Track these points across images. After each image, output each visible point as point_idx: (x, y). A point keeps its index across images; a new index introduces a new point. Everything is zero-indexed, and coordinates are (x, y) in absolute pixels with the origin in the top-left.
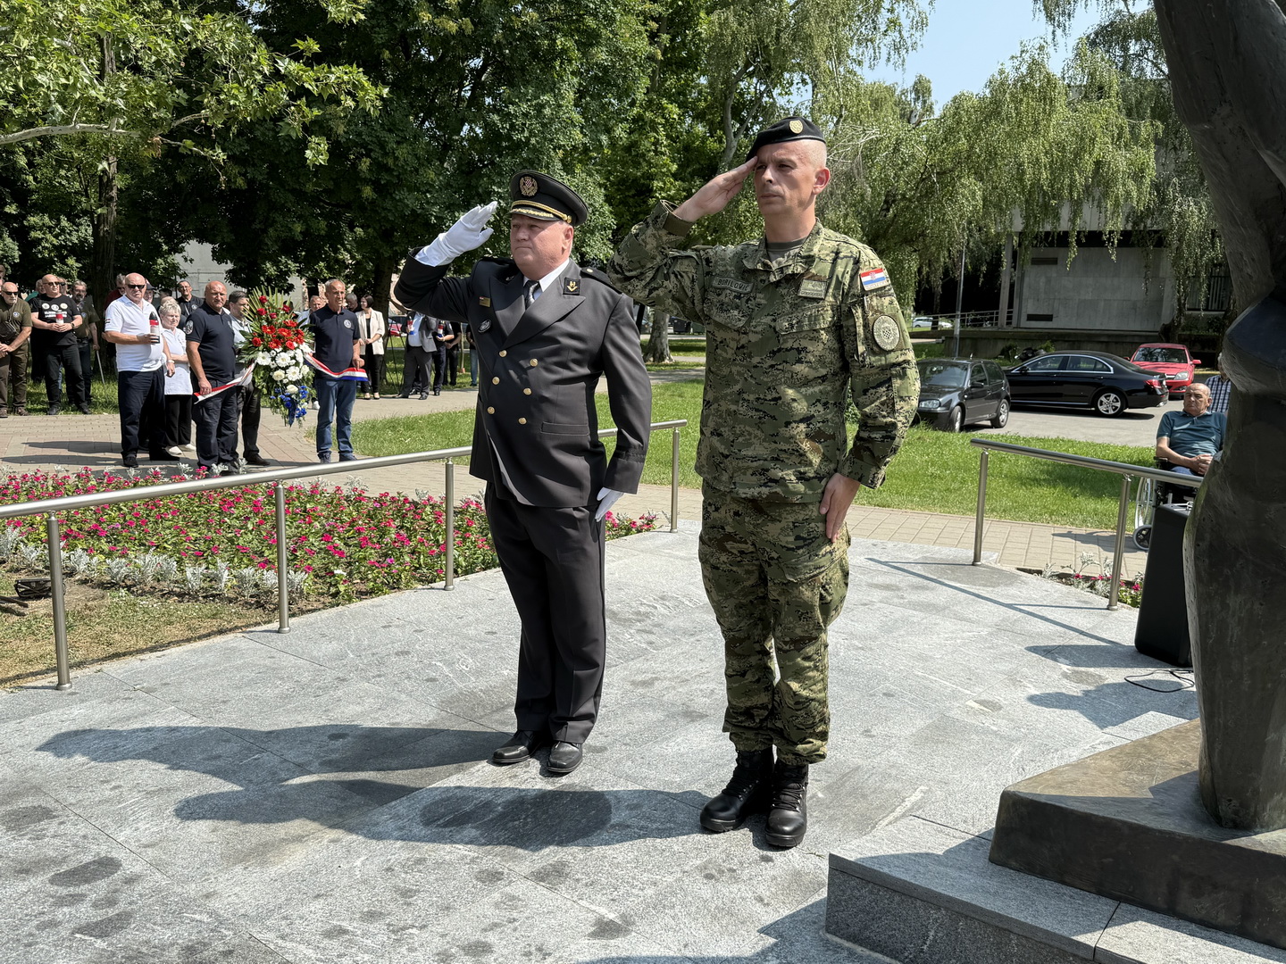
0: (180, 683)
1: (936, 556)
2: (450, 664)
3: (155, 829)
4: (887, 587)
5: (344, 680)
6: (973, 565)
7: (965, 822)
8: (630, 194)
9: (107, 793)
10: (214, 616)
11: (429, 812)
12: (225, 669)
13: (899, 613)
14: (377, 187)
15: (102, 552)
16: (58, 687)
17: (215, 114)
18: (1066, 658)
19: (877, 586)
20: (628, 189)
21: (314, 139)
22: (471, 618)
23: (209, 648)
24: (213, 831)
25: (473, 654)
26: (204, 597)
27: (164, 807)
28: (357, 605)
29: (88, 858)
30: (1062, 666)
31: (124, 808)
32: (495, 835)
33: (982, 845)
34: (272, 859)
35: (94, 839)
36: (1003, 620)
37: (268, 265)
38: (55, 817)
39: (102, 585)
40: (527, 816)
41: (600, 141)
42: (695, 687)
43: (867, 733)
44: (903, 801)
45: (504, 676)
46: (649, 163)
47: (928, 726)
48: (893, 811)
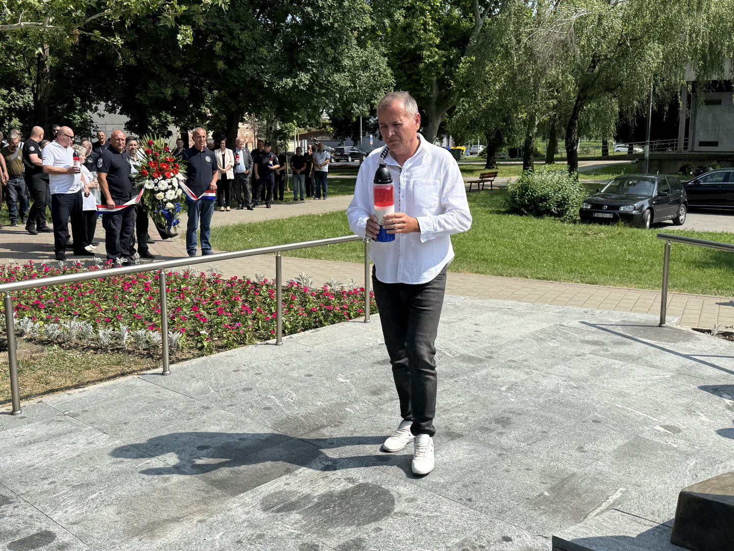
0: (95, 410)
1: (632, 320)
2: (280, 397)
3: (79, 512)
4: (595, 343)
5: (207, 408)
6: (660, 326)
7: (653, 514)
8: (406, 61)
9: (46, 486)
10: (119, 363)
11: (267, 501)
12: (126, 400)
13: (604, 361)
14: (228, 62)
15: (42, 319)
16: (12, 413)
17: (115, 12)
18: (729, 395)
19: (588, 342)
20: (404, 58)
21: (183, 27)
22: (294, 365)
23: (115, 386)
24: (118, 514)
25: (296, 390)
26: (112, 350)
27: (84, 497)
28: (216, 356)
29: (33, 531)
30: (726, 400)
31: (57, 497)
32: (313, 518)
33: (665, 530)
34: (158, 534)
35: (37, 518)
36: (682, 367)
37: (154, 118)
38: (11, 502)
39: (42, 342)
40: (335, 506)
41: (384, 23)
42: (454, 414)
43: (581, 449)
44: (607, 498)
45: (317, 406)
46: (420, 39)
47: (626, 445)
48: (600, 506)
